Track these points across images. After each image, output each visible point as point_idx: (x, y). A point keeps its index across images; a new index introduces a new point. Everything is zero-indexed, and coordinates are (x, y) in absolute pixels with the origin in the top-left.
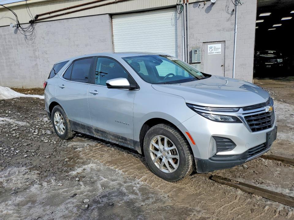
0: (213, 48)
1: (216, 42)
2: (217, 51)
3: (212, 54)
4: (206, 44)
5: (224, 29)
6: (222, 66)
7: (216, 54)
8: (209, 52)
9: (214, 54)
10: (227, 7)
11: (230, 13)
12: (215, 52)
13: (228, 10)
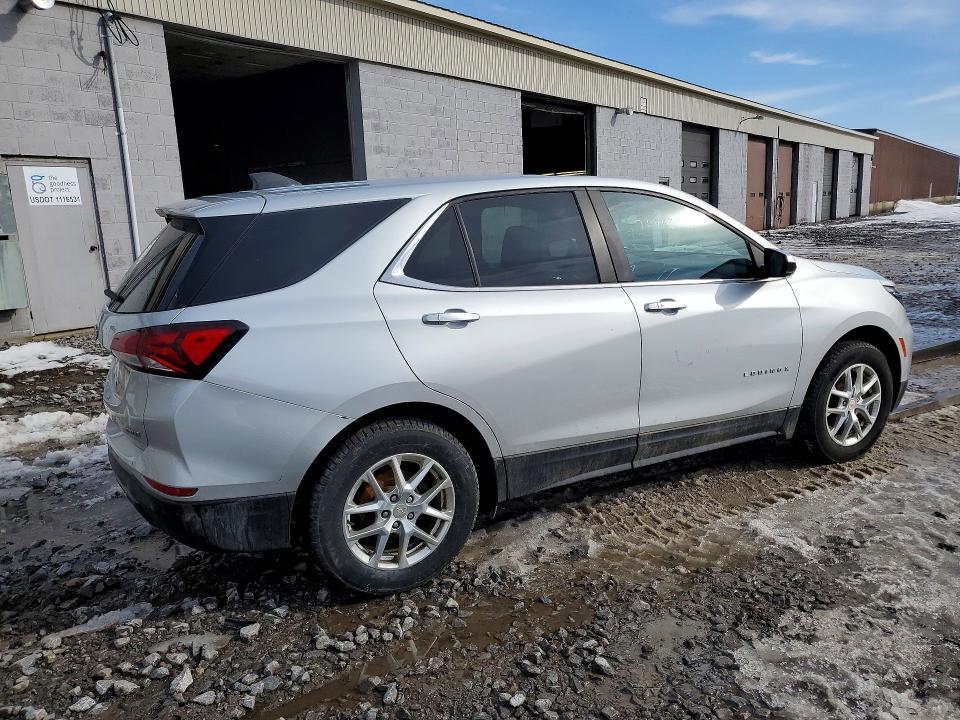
0: (46, 181)
1: (56, 160)
2: (64, 194)
3: (45, 203)
4: (11, 162)
5: (77, 115)
6: (93, 249)
7: (63, 203)
8: (31, 194)
9: (55, 202)
10: (75, 37)
11: (91, 61)
12: (56, 198)
13: (80, 48)
